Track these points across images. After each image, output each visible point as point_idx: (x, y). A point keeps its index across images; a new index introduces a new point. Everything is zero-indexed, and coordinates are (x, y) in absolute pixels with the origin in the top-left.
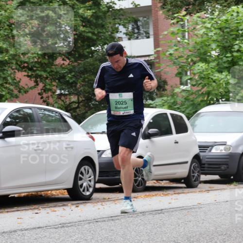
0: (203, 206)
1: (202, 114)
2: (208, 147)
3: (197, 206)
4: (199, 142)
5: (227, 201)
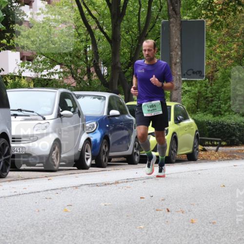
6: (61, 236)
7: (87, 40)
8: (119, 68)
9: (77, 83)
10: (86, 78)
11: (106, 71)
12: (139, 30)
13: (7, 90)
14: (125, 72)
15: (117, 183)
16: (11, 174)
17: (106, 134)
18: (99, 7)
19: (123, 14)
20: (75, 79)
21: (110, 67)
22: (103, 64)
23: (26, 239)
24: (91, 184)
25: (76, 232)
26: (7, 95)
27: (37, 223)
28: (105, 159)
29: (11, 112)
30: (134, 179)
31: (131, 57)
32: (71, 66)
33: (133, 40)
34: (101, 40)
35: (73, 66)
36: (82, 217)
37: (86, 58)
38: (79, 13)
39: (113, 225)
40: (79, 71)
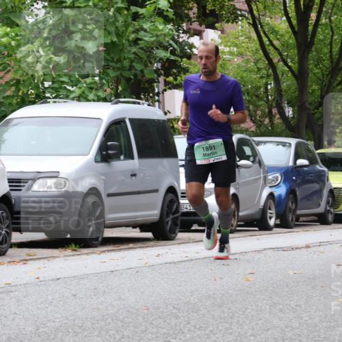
0: (13, 289)
1: (14, 122)
2: (26, 181)
3: (5, 289)
4: (8, 172)
5: (58, 279)
6: (243, 310)
7: (268, 76)
8: (307, 109)
9: (257, 127)
10: (267, 121)
11: (291, 112)
12: (332, 62)
13: (174, 137)
14: (314, 114)
15: (308, 247)
16: (180, 235)
17: (293, 188)
18: (282, 36)
19: (312, 43)
20: (253, 122)
21: (296, 108)
22: (288, 104)
23: (202, 313)
24: (276, 248)
25: (260, 304)
26: (174, 142)
27: (214, 294)
28: (292, 218)
29: (180, 162)
30: (329, 243)
31: (321, 95)
32: (248, 107)
33: (323, 75)
34: (285, 75)
35: (251, 107)
36: (268, 287)
37: (267, 98)
38: (258, 43)
39: (305, 297)
40: (259, 113)
